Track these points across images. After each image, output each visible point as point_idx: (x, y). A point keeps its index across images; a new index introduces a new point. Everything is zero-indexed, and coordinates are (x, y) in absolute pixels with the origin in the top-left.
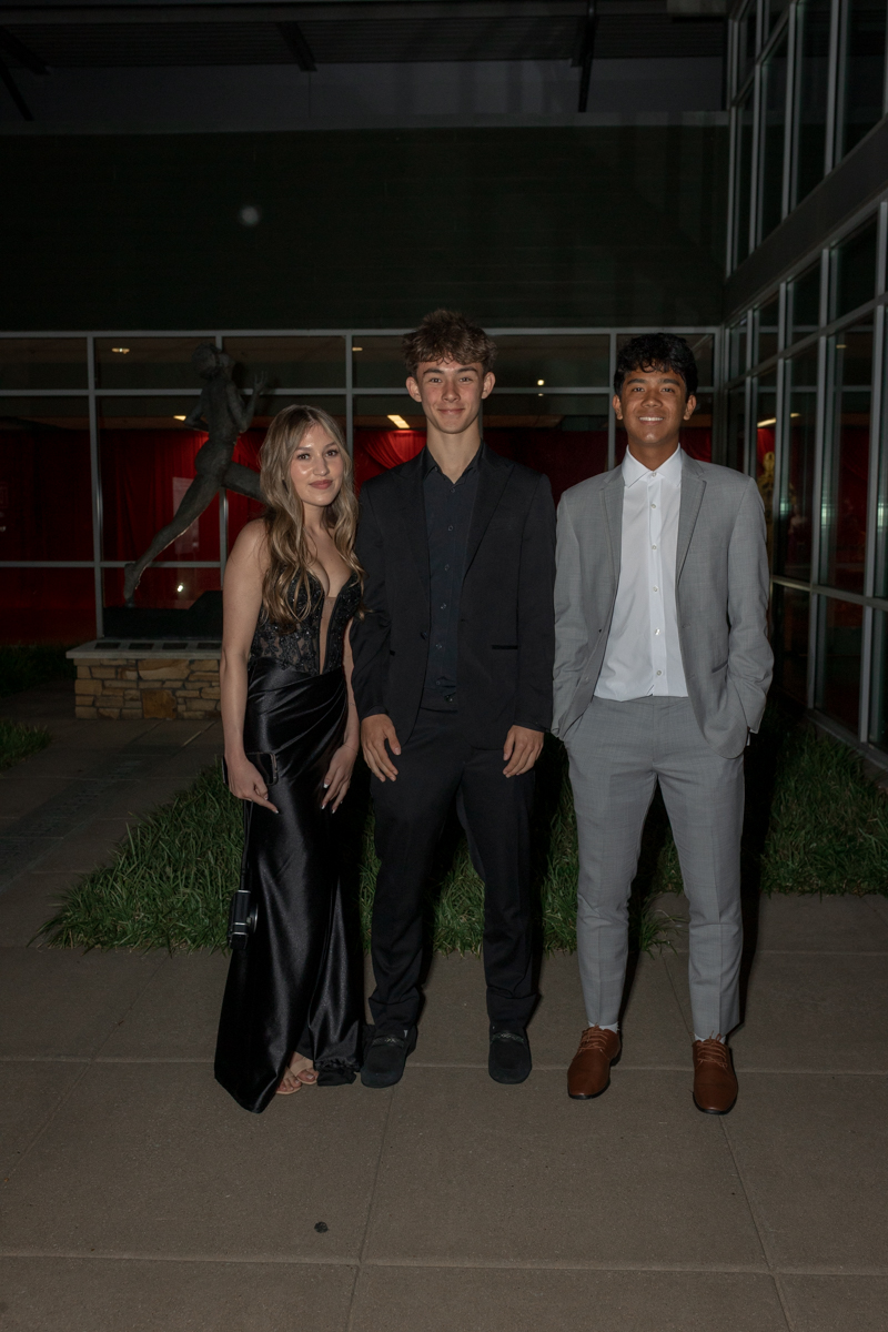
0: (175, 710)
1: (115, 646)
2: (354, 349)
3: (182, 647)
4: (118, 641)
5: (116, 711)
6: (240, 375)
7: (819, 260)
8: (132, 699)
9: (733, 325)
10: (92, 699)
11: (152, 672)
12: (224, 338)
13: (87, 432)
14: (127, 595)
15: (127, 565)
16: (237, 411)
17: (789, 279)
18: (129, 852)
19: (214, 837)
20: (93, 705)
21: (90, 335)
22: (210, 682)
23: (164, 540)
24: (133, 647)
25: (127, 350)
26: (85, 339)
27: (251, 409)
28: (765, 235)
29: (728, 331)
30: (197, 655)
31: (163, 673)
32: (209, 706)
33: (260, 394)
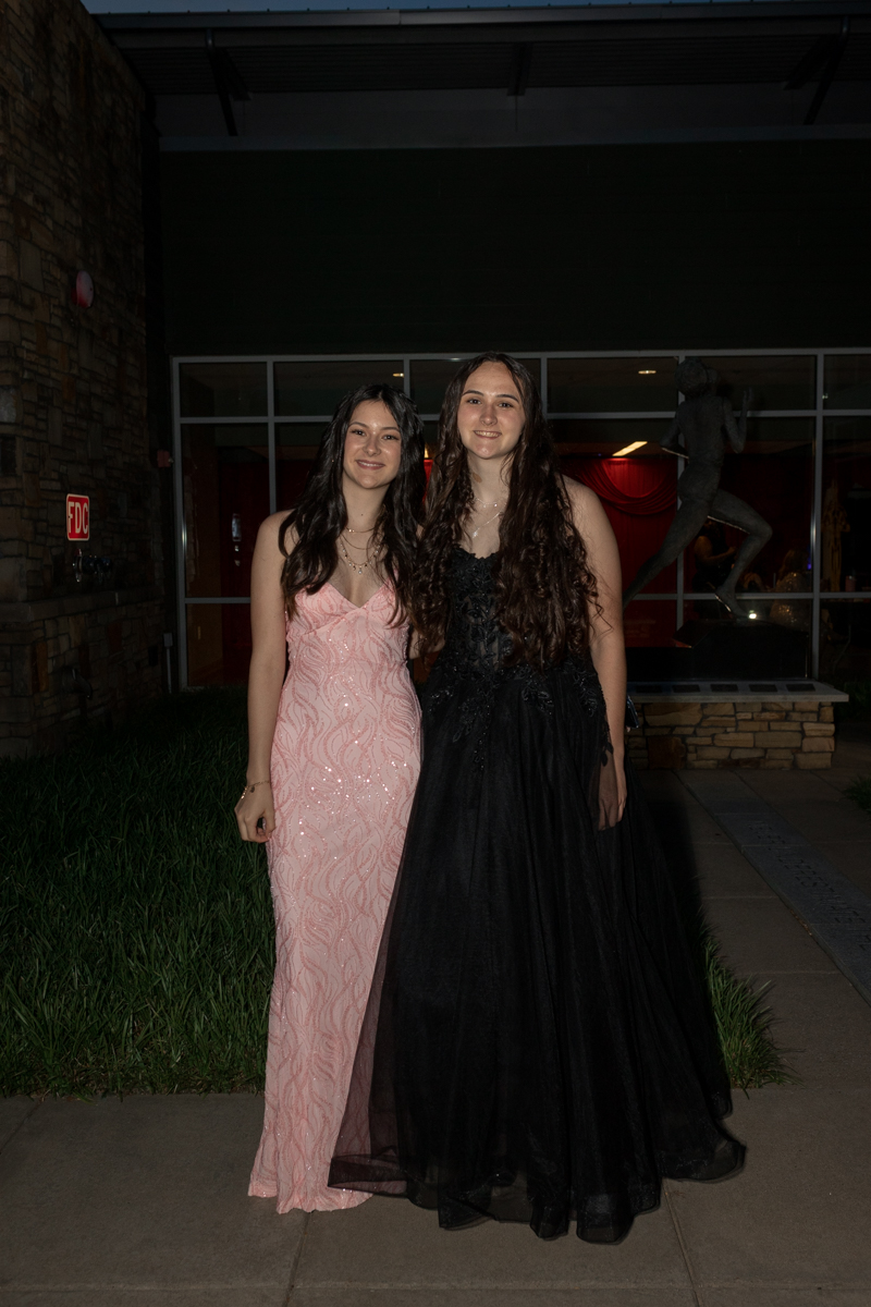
0: (685, 759)
3: (696, 689)
8: (636, 747)
11: (660, 717)
16: (733, 431)
22: (725, 727)
24: (640, 690)
27: (744, 428)
32: (723, 754)
33: (749, 414)
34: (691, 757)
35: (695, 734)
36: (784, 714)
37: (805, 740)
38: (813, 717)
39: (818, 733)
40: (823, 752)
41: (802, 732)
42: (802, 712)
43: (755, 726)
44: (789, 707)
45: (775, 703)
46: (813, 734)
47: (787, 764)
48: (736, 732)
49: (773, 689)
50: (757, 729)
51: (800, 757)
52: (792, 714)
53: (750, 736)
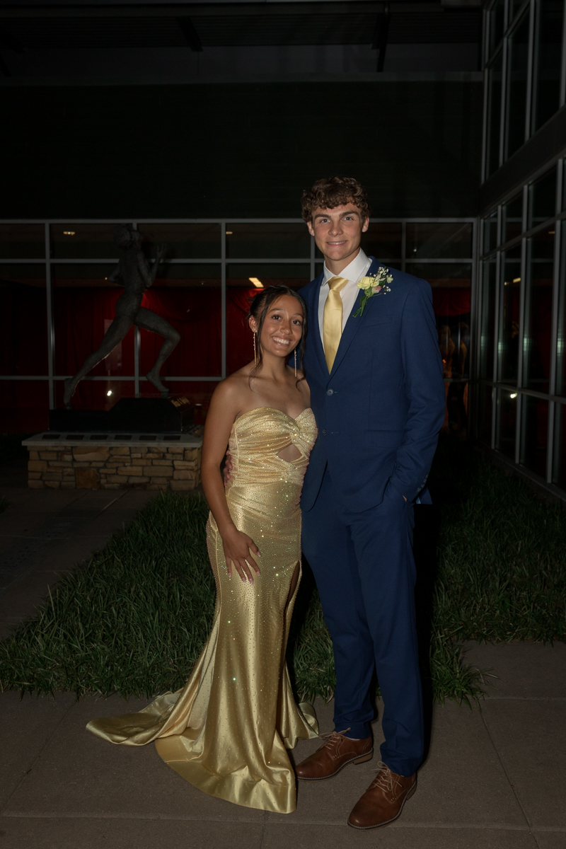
0: (99, 483)
1: (57, 437)
2: (227, 233)
3: (105, 438)
4: (58, 433)
5: (57, 483)
6: (147, 248)
7: (555, 166)
8: (68, 475)
9: (486, 217)
10: (40, 474)
11: (83, 455)
12: (138, 225)
13: (45, 289)
14: (66, 401)
15: (67, 379)
16: (144, 272)
17: (530, 183)
18: (50, 608)
19: (118, 591)
20: (41, 478)
21: (47, 222)
22: (124, 463)
23: (93, 361)
24: (69, 438)
25: (73, 233)
26: (44, 224)
27: (155, 270)
28: (510, 155)
29: (482, 221)
30: (114, 444)
31: (90, 456)
32: (123, 480)
33: (162, 261)
34: (103, 481)
35: (105, 467)
36: (162, 455)
37: (175, 472)
38: (180, 457)
39: (183, 468)
40: (187, 480)
41: (173, 466)
42: (173, 454)
43: (143, 462)
44: (166, 451)
45: (155, 448)
46: (180, 468)
47: (164, 487)
48: (132, 466)
49: (153, 439)
50: (145, 464)
51: (172, 482)
52: (166, 455)
53: (140, 469)
